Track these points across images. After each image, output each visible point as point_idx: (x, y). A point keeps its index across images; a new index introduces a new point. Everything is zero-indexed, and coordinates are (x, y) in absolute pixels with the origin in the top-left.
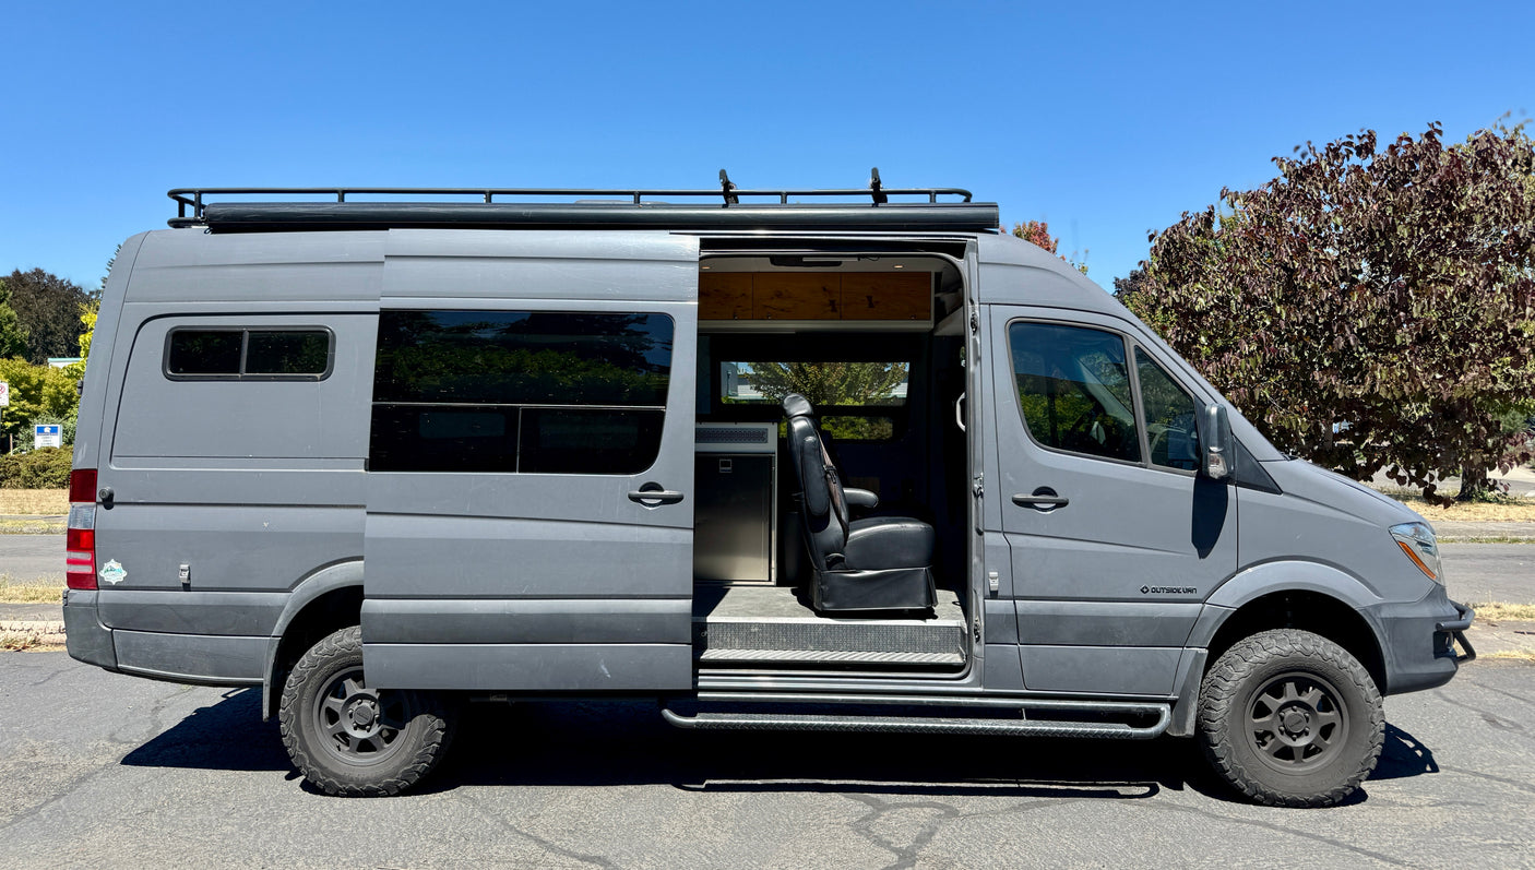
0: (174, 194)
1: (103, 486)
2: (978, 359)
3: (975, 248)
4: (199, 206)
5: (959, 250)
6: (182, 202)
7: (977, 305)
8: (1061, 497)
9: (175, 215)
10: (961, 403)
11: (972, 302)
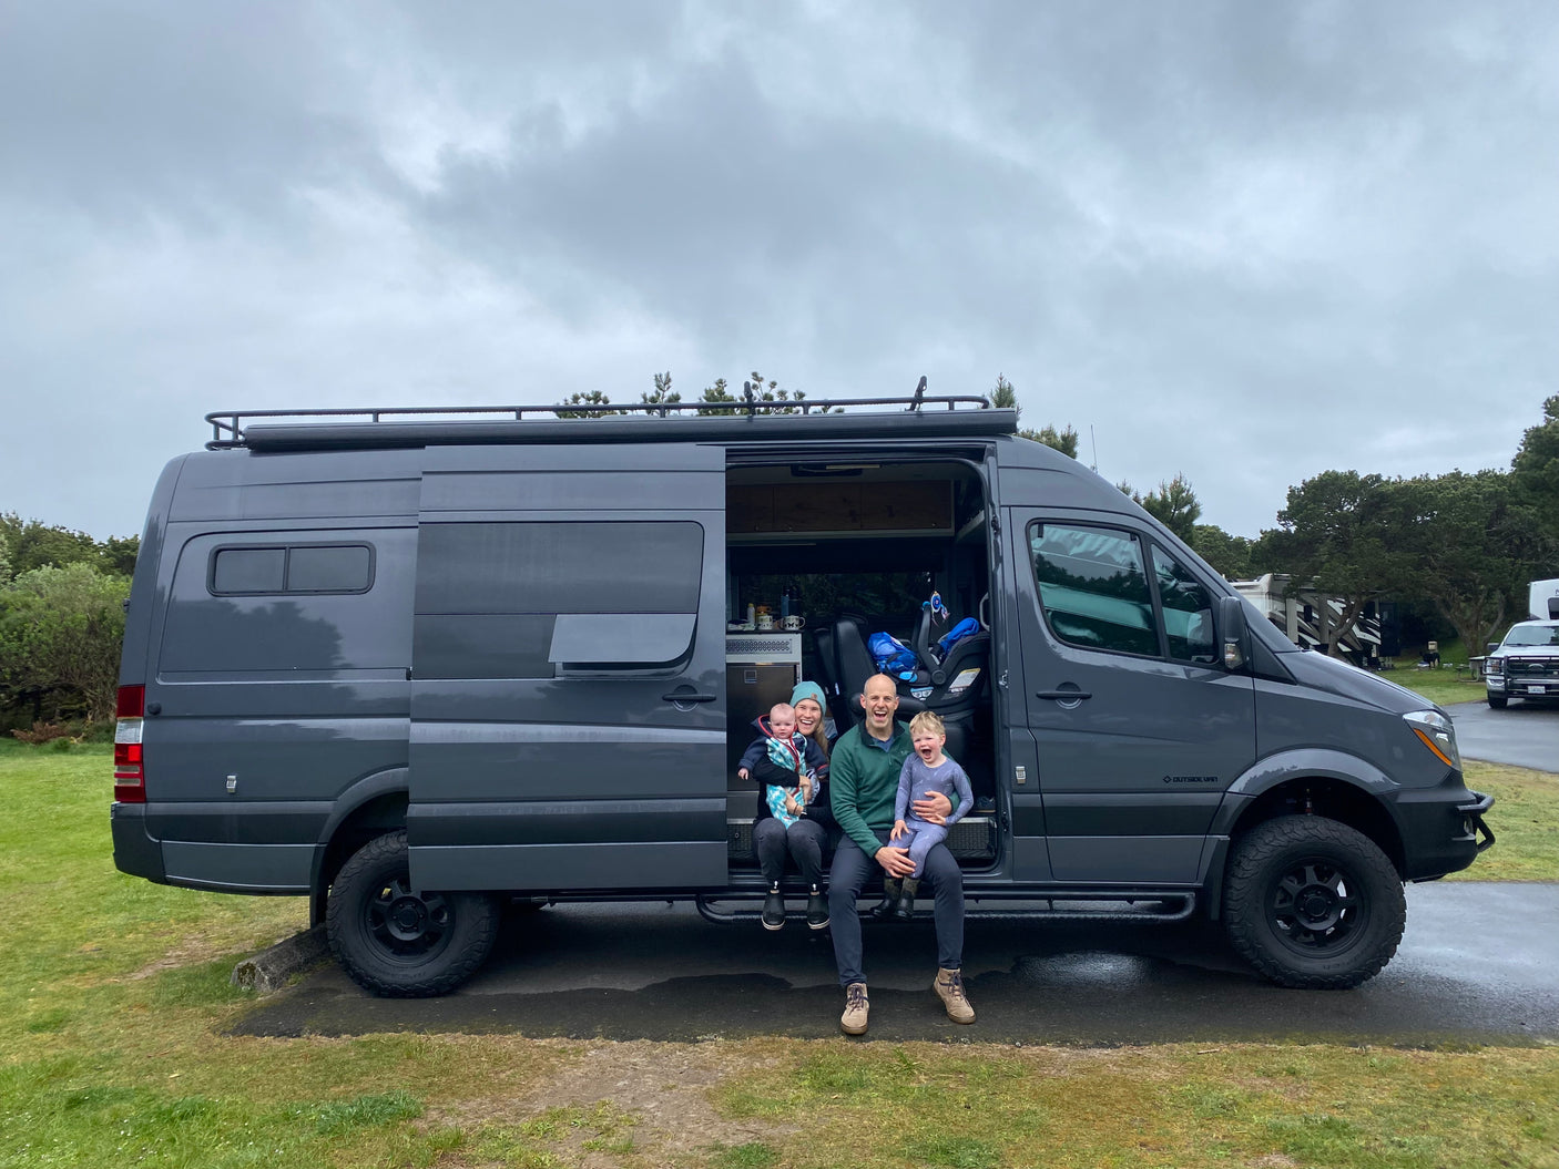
0: (210, 418)
1: (150, 700)
2: (1000, 559)
3: (993, 453)
4: (235, 429)
5: (979, 454)
6: (217, 425)
7: (997, 510)
8: (1084, 693)
9: (212, 439)
10: (984, 604)
11: (993, 505)
